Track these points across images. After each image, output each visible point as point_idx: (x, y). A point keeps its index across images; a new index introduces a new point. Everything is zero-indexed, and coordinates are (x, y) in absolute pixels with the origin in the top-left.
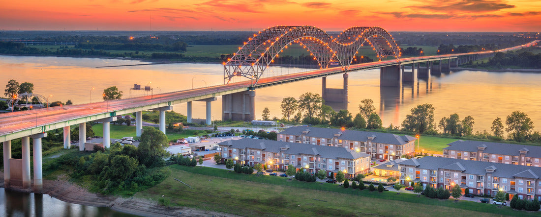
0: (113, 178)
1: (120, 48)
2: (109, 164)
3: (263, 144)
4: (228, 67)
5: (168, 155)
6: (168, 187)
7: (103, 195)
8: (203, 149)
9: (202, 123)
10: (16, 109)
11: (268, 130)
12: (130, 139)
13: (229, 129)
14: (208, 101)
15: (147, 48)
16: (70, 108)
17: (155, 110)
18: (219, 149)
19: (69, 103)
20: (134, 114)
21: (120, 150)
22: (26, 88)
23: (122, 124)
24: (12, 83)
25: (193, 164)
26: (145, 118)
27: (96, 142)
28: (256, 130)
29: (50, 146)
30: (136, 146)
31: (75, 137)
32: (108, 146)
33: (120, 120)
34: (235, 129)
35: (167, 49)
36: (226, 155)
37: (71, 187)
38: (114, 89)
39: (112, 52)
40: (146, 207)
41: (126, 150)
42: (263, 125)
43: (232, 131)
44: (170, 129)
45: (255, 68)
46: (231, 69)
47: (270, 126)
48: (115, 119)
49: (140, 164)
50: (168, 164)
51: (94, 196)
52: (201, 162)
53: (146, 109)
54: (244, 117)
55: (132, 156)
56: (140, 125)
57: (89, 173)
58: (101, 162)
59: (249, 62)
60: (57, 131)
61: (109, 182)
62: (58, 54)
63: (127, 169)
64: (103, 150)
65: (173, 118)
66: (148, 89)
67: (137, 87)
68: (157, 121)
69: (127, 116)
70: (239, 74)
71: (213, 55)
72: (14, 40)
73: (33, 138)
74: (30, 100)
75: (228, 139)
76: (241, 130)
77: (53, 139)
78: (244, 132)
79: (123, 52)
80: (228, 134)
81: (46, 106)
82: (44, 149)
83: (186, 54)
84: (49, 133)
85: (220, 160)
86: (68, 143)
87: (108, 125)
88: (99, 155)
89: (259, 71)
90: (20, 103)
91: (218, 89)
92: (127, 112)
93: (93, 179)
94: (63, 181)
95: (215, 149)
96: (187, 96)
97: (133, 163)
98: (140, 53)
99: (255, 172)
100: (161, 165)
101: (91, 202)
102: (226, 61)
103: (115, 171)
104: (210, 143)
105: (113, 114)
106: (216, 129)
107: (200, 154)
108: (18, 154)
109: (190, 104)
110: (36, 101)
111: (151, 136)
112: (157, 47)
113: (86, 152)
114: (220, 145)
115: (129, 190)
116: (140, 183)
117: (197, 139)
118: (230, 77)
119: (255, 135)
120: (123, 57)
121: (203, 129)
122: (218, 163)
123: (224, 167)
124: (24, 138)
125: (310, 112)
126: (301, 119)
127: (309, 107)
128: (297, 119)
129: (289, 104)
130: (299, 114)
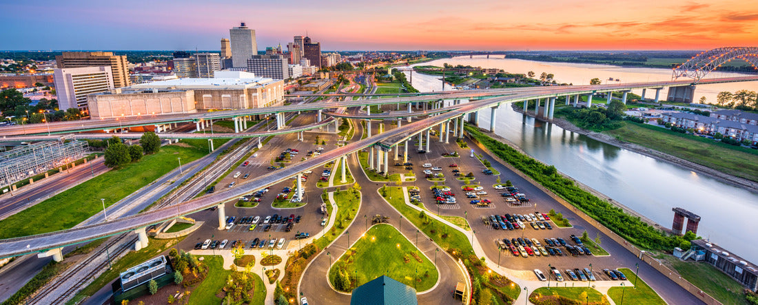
0: (590, 122)
1: (603, 59)
2: (589, 115)
3: (696, 118)
4: (676, 71)
5: (625, 115)
6: (623, 131)
7: (583, 129)
8: (650, 115)
9: (652, 101)
10: (544, 85)
11: (703, 110)
12: (603, 105)
13: (672, 106)
14: (658, 89)
15: (621, 59)
16: (571, 87)
17: (620, 92)
18: (661, 116)
19: (571, 84)
20: (607, 93)
21: (596, 109)
22: (550, 76)
23: (600, 97)
24: (544, 74)
25: (642, 122)
26: (614, 95)
27: (583, 104)
28: (694, 109)
29: (559, 103)
30: (606, 108)
31: (572, 100)
32: (590, 106)
33: (598, 95)
34: (676, 107)
35: (633, 60)
36: (666, 120)
37: (567, 123)
38: (597, 79)
39: (598, 61)
40: (607, 139)
41: (600, 110)
42: (699, 106)
43: (674, 108)
44: (629, 102)
45: (699, 72)
46: (679, 73)
47: (705, 107)
48: (595, 94)
49: (607, 117)
50: (624, 120)
51: (578, 129)
52: (647, 122)
53: (615, 90)
54: (684, 100)
55: (602, 113)
56: (610, 98)
57: (577, 118)
58: (584, 114)
59: (695, 68)
60: (563, 97)
61: (587, 124)
62: (568, 62)
63: (598, 119)
64: (586, 108)
65: (631, 96)
66: (617, 80)
67: (611, 79)
68: (621, 97)
69: (603, 93)
70: (685, 76)
71: (666, 64)
72: (547, 55)
73: (551, 99)
74: (551, 81)
75: (670, 112)
76: (680, 107)
77: (561, 100)
78: (682, 109)
79: (605, 61)
80: (670, 109)
81: (559, 85)
82: (555, 104)
83: (646, 63)
84: (559, 97)
85: (661, 122)
86: (568, 103)
87: (591, 96)
88: (584, 110)
89: (702, 74)
90: (546, 83)
91: (667, 83)
92: (603, 91)
93: (579, 121)
94: (563, 119)
95: (659, 116)
96: (644, 86)
97: (604, 116)
98: (616, 62)
99: (687, 132)
100: (621, 119)
101: (577, 131)
102: (676, 67)
103: (592, 119)
104: (655, 113)
105: (594, 91)
106: (661, 105)
107: (647, 117)
108: (543, 105)
109: (644, 90)
110: (554, 82)
111: (616, 105)
112: (626, 59)
113: (577, 108)
114: (663, 114)
115: (598, 129)
116: (605, 126)
117: (646, 109)
118: (677, 77)
119: (691, 111)
120: (605, 63)
121: (652, 104)
122: (659, 124)
123: (664, 127)
124: (546, 98)
125: (744, 103)
126: (734, 106)
127: (743, 99)
128: (730, 106)
129: (724, 96)
130: (733, 103)
